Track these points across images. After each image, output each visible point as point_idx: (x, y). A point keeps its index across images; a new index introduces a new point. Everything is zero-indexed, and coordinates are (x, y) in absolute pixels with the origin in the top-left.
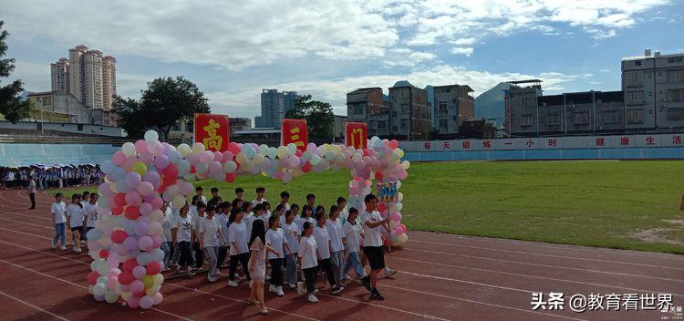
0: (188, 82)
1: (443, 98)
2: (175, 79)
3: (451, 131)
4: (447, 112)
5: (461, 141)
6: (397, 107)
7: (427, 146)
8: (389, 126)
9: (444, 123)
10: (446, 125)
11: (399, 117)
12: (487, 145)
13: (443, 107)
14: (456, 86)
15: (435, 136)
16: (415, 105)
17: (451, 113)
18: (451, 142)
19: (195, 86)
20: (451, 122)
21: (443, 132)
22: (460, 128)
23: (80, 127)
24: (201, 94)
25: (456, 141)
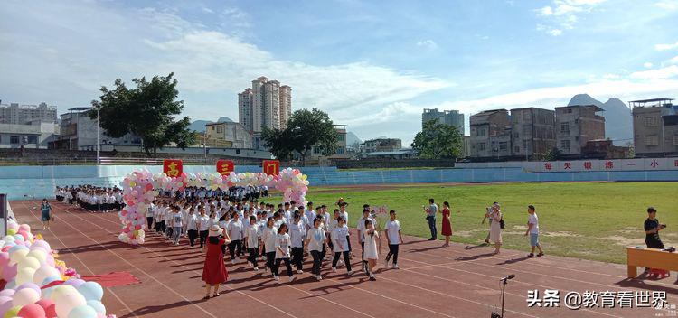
0: (321, 113)
1: (565, 118)
2: (310, 110)
3: (574, 150)
4: (569, 132)
5: (583, 162)
6: (519, 128)
7: (548, 167)
8: (511, 146)
9: (566, 144)
10: (568, 146)
11: (521, 138)
12: (609, 165)
13: (565, 128)
14: (578, 106)
15: (557, 156)
16: (537, 125)
17: (573, 133)
18: (573, 163)
19: (326, 115)
20: (573, 143)
21: (565, 152)
22: (582, 148)
23: (238, 151)
24: (331, 122)
25: (577, 161)
